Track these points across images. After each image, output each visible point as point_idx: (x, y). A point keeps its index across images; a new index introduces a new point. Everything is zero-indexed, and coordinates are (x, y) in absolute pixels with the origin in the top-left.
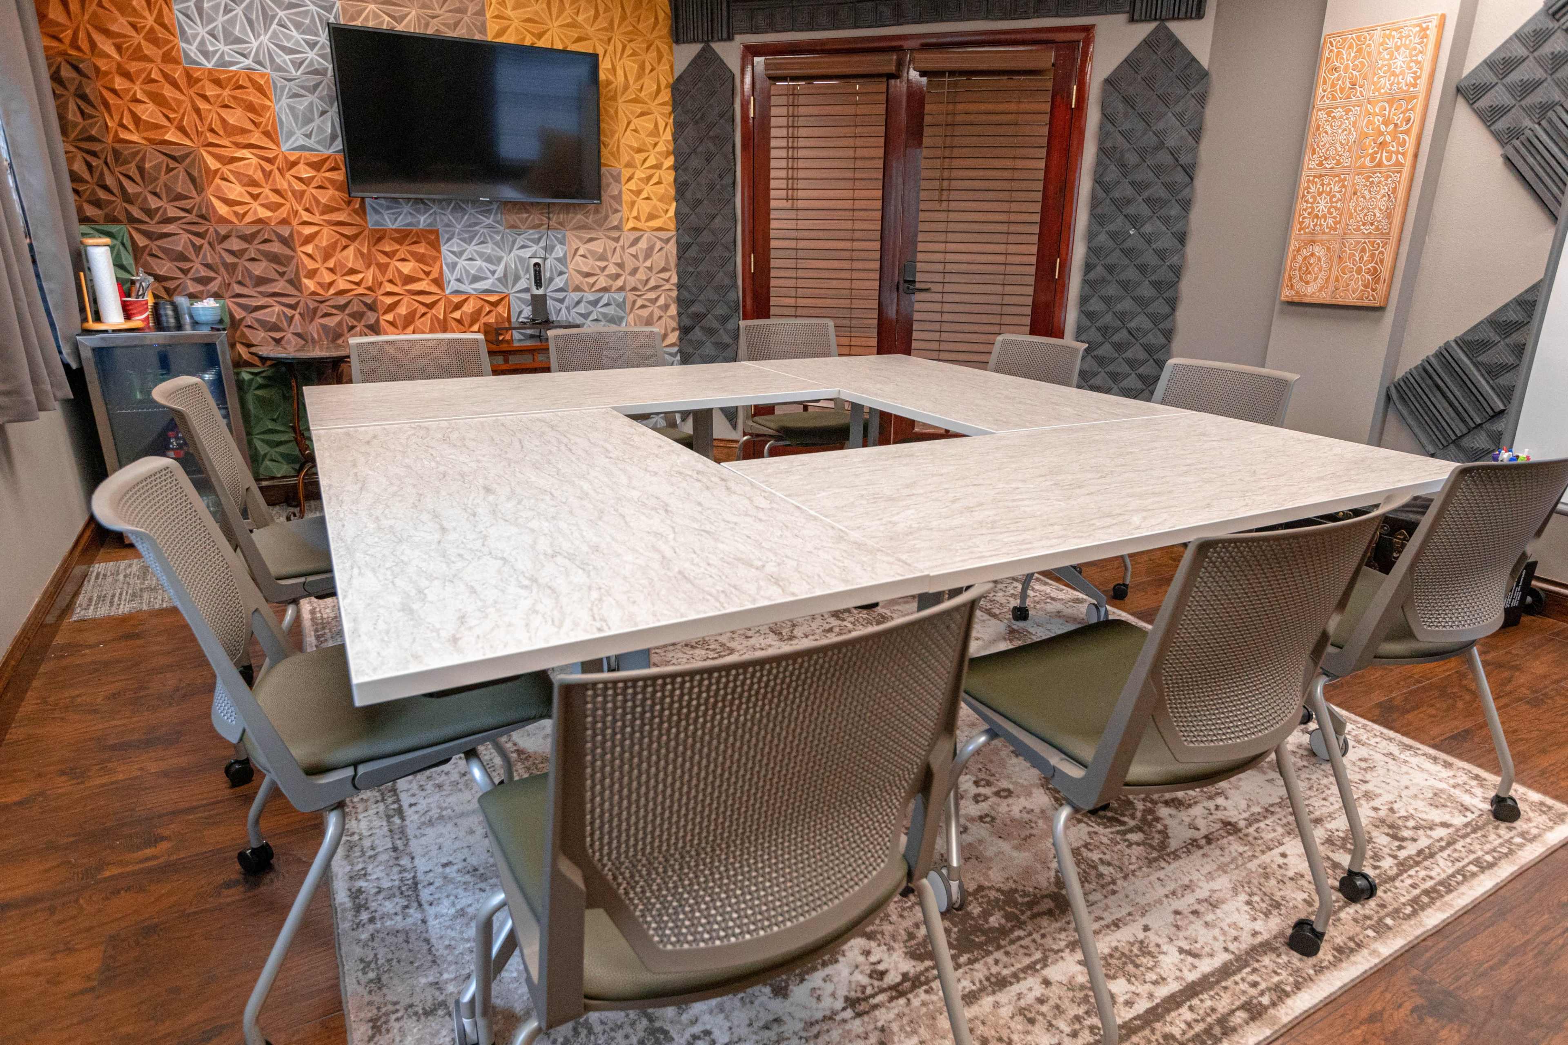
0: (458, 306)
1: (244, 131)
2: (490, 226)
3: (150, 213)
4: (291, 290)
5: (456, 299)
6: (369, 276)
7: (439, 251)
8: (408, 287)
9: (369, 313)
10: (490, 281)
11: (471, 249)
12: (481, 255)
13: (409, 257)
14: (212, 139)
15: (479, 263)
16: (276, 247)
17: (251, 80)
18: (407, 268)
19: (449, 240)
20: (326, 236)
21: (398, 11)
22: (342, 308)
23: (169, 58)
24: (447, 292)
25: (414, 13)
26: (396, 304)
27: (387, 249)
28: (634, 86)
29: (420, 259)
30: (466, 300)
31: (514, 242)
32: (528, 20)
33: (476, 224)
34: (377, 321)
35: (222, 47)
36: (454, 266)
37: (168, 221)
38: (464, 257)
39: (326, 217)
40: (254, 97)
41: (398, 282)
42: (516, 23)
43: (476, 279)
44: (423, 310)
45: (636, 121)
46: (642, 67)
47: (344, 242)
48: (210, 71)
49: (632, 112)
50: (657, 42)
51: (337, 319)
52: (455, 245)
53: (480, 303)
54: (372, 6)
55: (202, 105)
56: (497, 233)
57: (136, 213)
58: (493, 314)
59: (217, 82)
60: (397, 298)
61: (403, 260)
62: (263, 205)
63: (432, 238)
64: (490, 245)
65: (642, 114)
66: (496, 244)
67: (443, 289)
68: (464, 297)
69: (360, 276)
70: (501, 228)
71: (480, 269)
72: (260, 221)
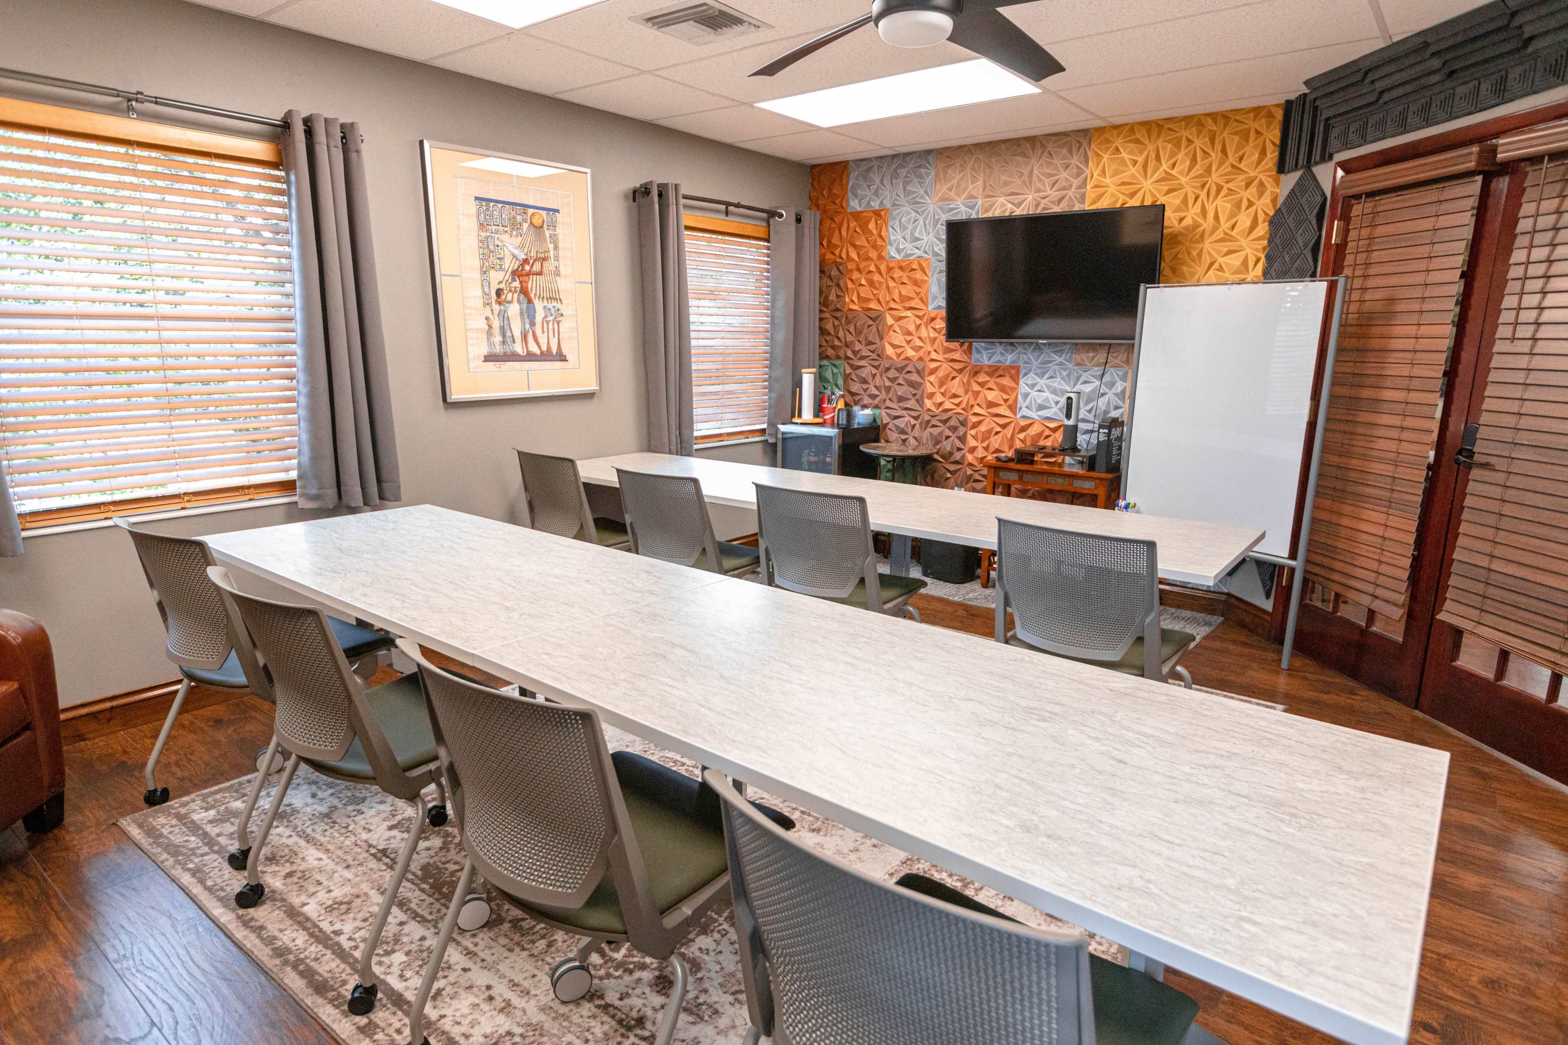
0: (1023, 429)
1: (910, 299)
2: (1061, 364)
3: (855, 353)
4: (917, 407)
5: (1023, 423)
6: (965, 399)
7: (1018, 384)
8: (990, 410)
9: (961, 428)
10: (1053, 410)
11: (1042, 382)
12: (1049, 387)
13: (994, 387)
14: (893, 305)
15: (1047, 394)
16: (915, 377)
17: (920, 265)
18: (991, 396)
19: (1026, 374)
20: (945, 369)
21: (1016, 199)
22: (945, 422)
23: (881, 258)
24: (1018, 416)
25: (1030, 197)
26: (979, 423)
27: (980, 380)
28: (1225, 225)
29: (1003, 389)
30: (1031, 424)
31: (1078, 378)
32: (1124, 184)
33: (1049, 362)
34: (965, 434)
35: (908, 245)
36: (1026, 396)
37: (863, 358)
38: (1036, 388)
39: (946, 356)
40: (919, 275)
41: (984, 406)
42: (1113, 189)
43: (1041, 407)
44: (998, 429)
45: (1221, 260)
46: (1238, 205)
47: (954, 374)
48: (899, 261)
49: (1218, 252)
50: (1262, 177)
51: (938, 430)
52: (1032, 378)
53: (1041, 428)
54: (1002, 200)
55: (892, 284)
56: (1065, 370)
57: (849, 354)
58: (1051, 439)
59: (901, 268)
60: (981, 418)
61: (990, 389)
62: (911, 348)
63: (1015, 373)
64: (1058, 379)
65: (1230, 252)
66: (1063, 379)
67: (1015, 414)
68: (1029, 422)
69: (959, 400)
70: (1070, 365)
71: (1047, 399)
72: (907, 359)
